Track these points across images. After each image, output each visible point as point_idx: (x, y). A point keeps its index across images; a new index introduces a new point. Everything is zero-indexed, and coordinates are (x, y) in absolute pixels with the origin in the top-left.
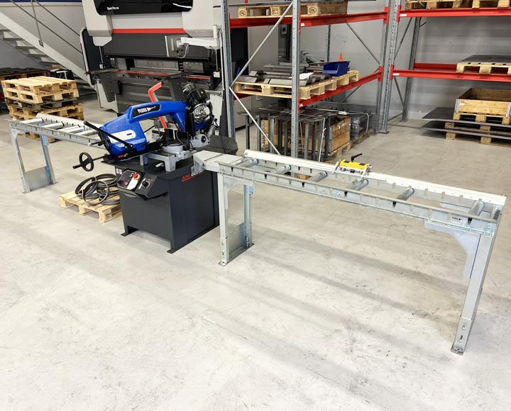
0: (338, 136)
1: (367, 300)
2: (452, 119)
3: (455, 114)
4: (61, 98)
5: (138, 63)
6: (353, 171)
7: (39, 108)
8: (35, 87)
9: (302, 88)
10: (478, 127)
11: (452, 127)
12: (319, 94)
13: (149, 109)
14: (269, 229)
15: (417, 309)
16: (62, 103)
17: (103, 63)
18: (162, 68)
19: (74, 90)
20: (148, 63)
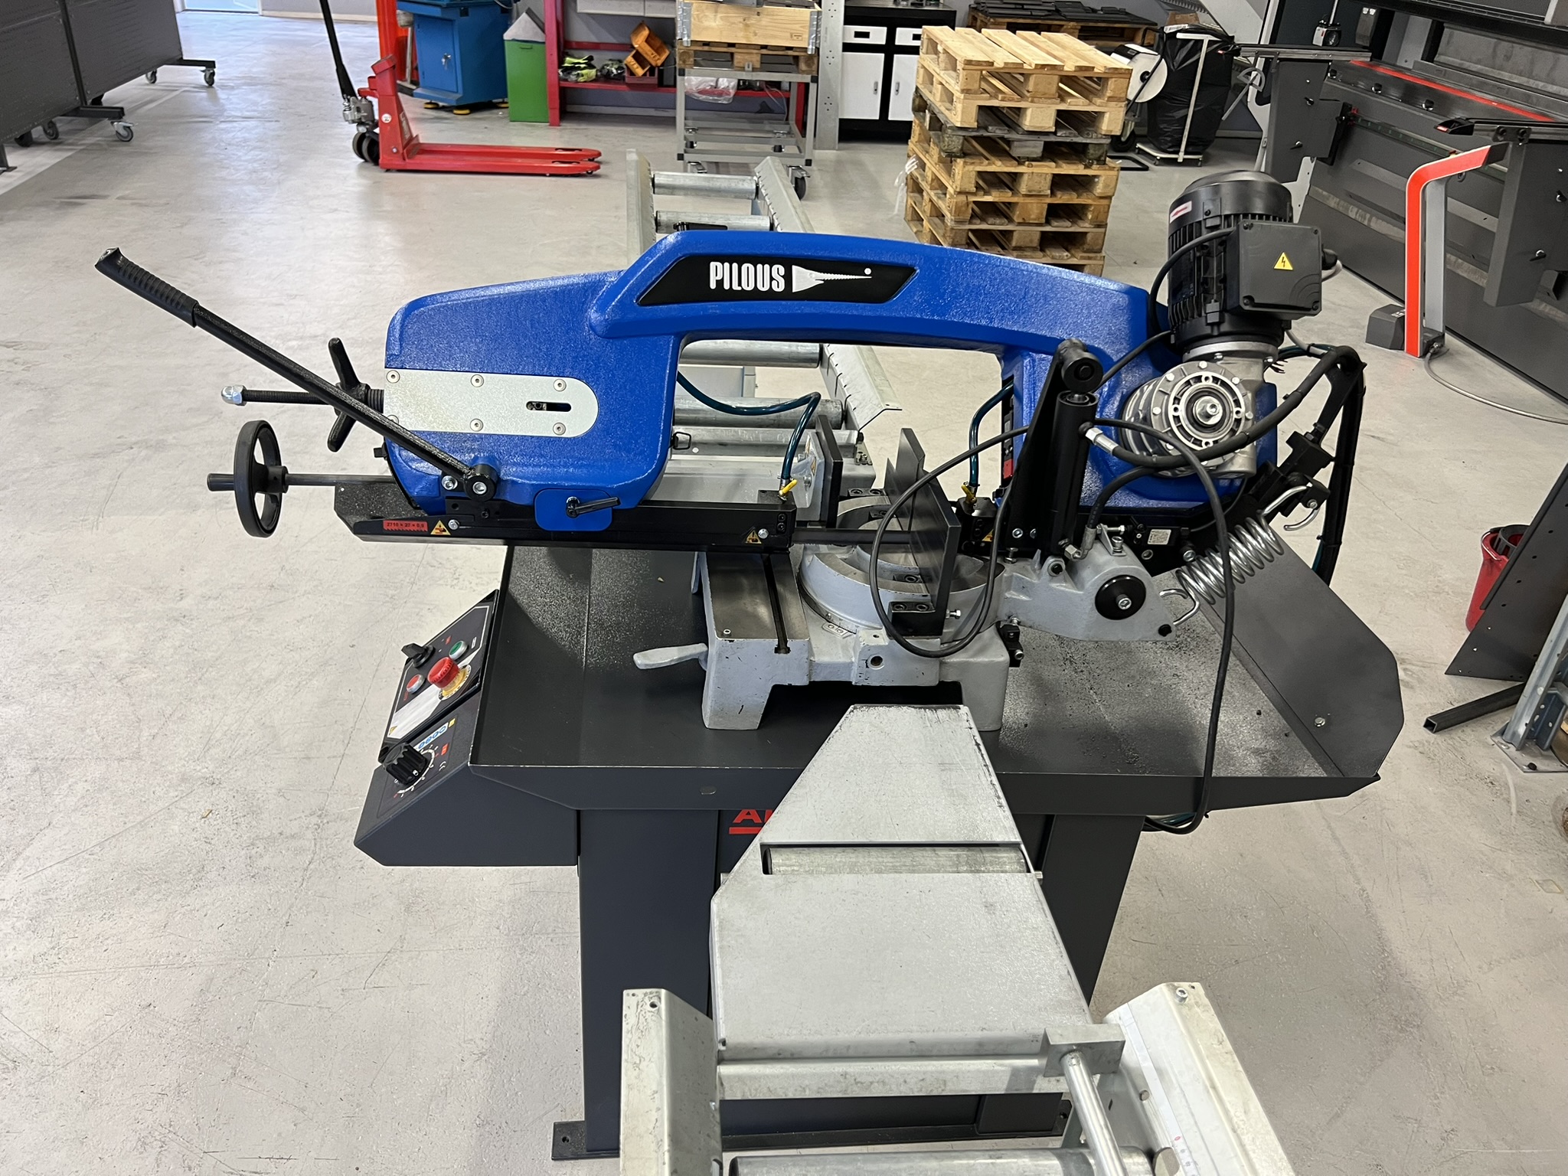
4: (1049, 124)
8: (969, 63)
13: (806, 279)
16: (1046, 144)
17: (1333, 25)
18: (1540, 85)
19: (1113, 104)
20: (1494, 51)
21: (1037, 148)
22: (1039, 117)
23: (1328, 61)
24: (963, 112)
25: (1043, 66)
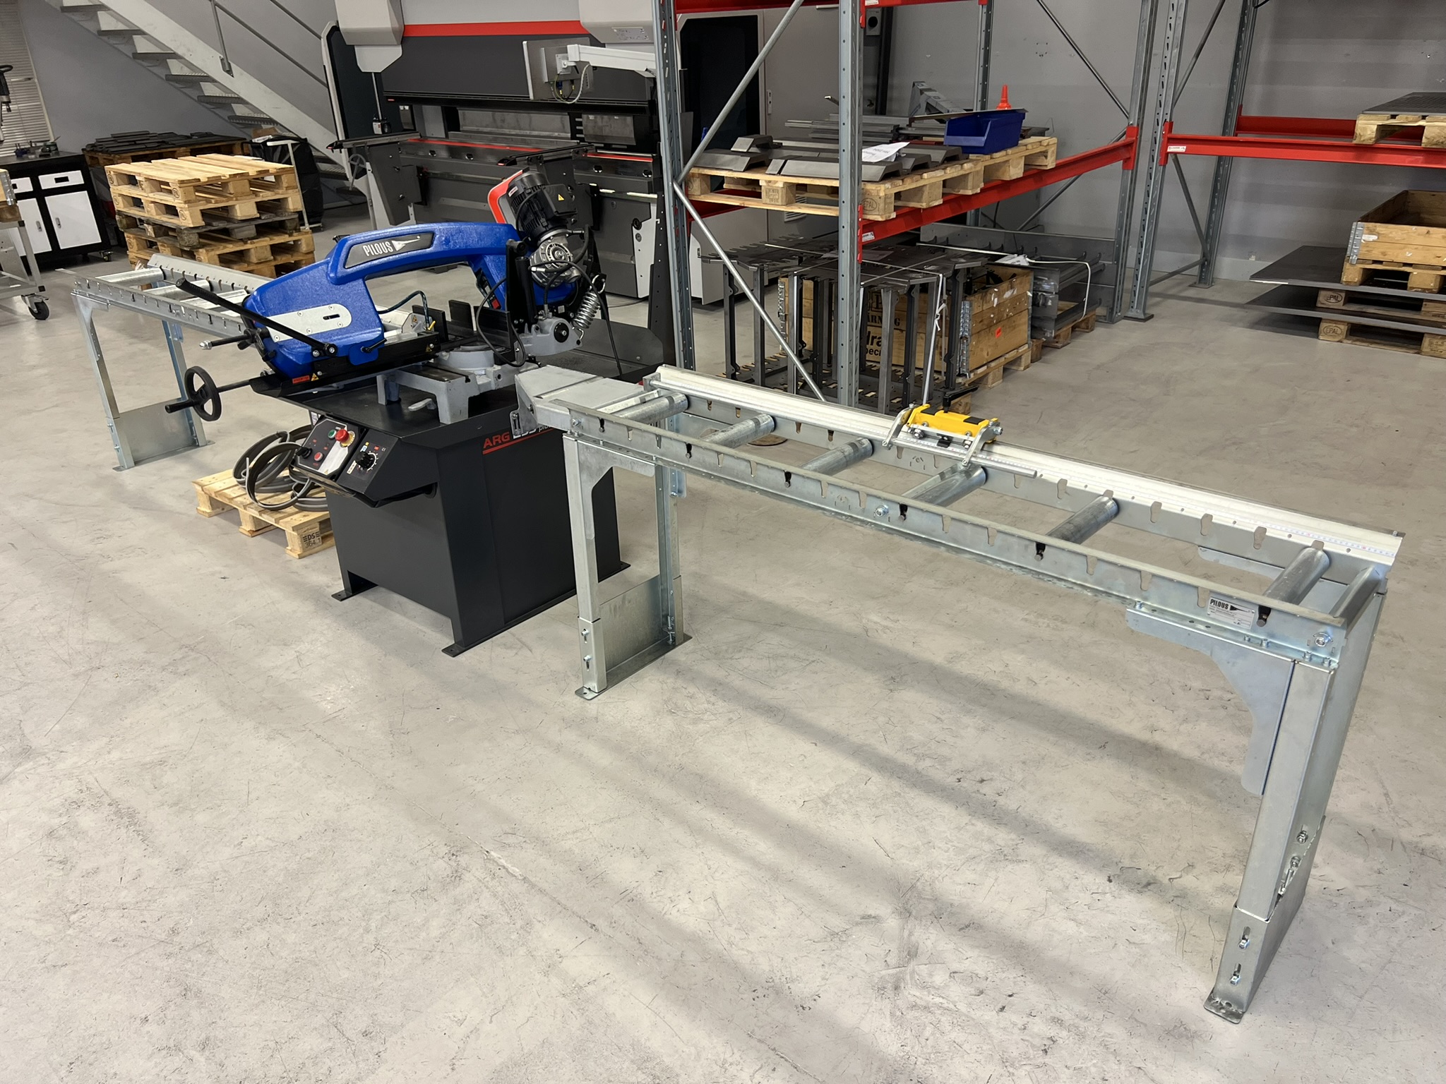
0: (990, 326)
1: (981, 826)
2: (1338, 280)
3: (1347, 266)
4: (253, 212)
5: (469, 118)
6: (945, 442)
7: (194, 239)
8: (182, 182)
9: (870, 187)
10: (1415, 304)
11: (1340, 305)
12: (924, 205)
13: (399, 245)
14: (744, 594)
15: (1126, 863)
16: (257, 226)
17: (383, 119)
18: (528, 132)
19: (290, 191)
20: (494, 120)
21: (251, 230)
22: (245, 209)
23: (397, 142)
24: (191, 217)
25: (235, 175)
